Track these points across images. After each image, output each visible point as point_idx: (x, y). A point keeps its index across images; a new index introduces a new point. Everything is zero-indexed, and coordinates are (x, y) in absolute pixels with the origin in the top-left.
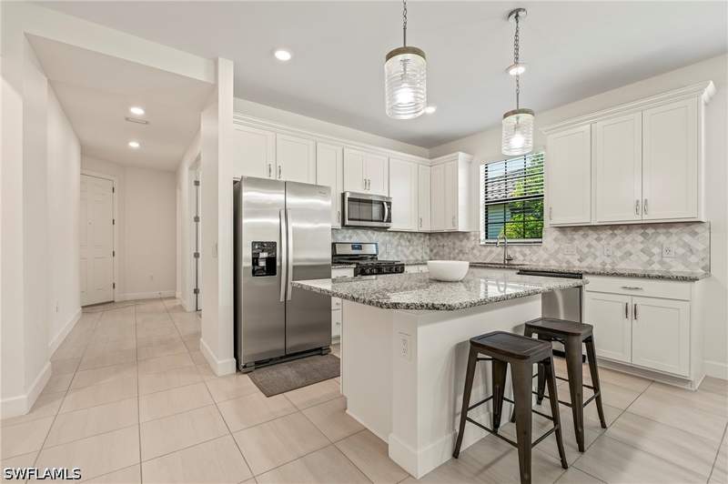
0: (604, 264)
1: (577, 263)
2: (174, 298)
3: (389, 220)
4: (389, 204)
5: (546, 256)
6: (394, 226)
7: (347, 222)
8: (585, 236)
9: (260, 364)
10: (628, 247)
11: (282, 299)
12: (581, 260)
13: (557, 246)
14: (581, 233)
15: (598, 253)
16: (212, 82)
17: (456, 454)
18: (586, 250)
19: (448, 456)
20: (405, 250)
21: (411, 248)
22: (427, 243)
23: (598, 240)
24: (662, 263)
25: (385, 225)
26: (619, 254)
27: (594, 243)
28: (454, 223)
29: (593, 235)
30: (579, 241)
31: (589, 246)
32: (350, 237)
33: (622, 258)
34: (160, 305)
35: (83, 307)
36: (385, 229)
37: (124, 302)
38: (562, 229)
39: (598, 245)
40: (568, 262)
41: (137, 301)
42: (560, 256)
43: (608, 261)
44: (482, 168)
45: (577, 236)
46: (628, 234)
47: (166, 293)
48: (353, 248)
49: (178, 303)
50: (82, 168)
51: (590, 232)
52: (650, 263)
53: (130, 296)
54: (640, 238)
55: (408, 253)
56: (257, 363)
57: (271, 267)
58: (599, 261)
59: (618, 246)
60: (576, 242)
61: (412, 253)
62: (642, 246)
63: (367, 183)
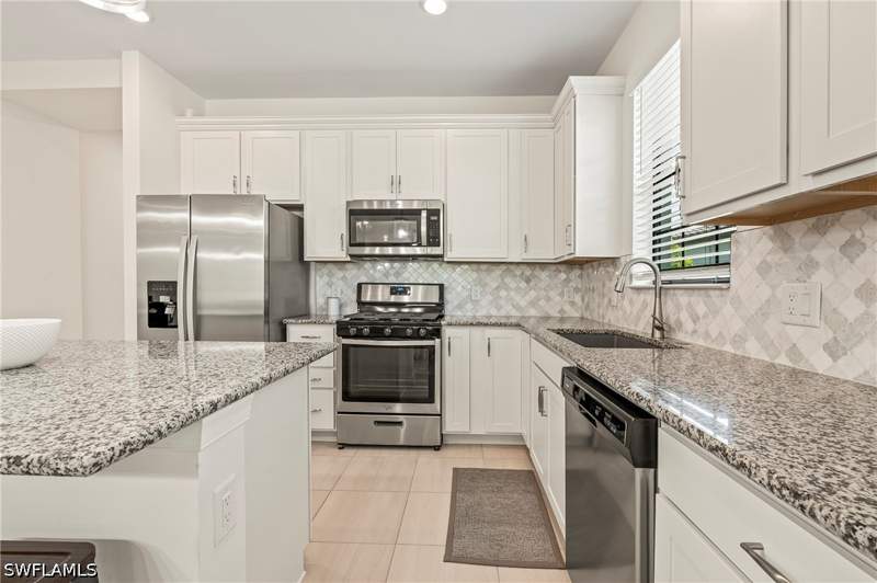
3: (435, 242)
4: (432, 212)
5: (737, 326)
6: (453, 253)
21: (533, 294)
28: (568, 239)
40: (793, 351)
48: (394, 291)
63: (396, 183)
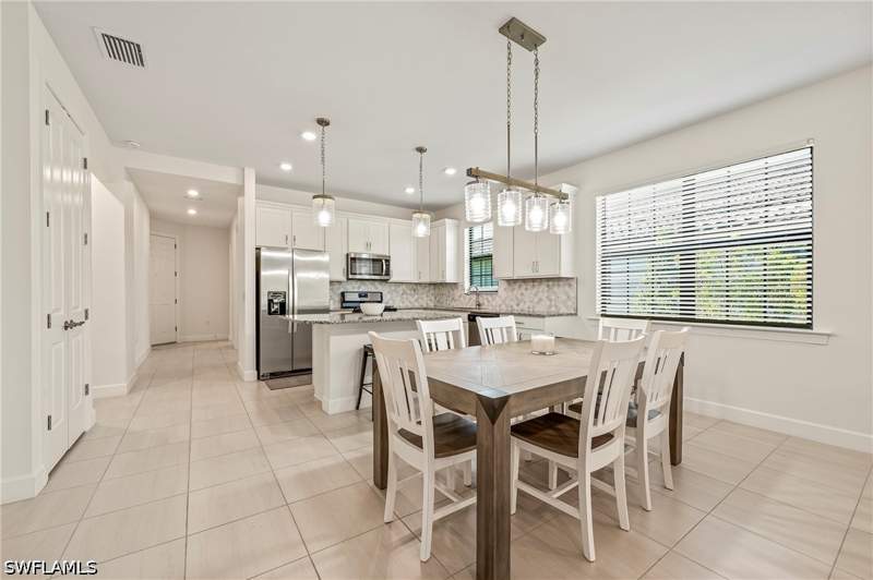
2: (227, 340)
3: (388, 274)
4: (387, 261)
5: (500, 302)
6: (394, 278)
7: (350, 276)
8: (520, 287)
9: (274, 375)
10: (540, 295)
11: (290, 331)
12: (518, 305)
14: (518, 284)
15: (527, 300)
16: (240, 183)
17: (357, 408)
18: (519, 297)
19: (352, 406)
20: (410, 297)
22: (432, 292)
23: (526, 289)
24: (556, 306)
25: (386, 278)
26: (536, 300)
27: (524, 292)
28: (444, 276)
29: (524, 286)
30: (518, 291)
31: (522, 294)
32: (359, 288)
33: (538, 303)
34: (215, 345)
35: (153, 346)
36: (386, 281)
37: (186, 343)
38: (511, 282)
39: (527, 293)
41: (195, 343)
43: (531, 305)
44: (467, 231)
45: (516, 286)
47: (219, 336)
48: (360, 296)
49: (229, 343)
50: (151, 229)
51: (522, 284)
52: (550, 306)
53: (190, 338)
55: (413, 300)
56: (271, 374)
57: (283, 309)
60: (515, 292)
61: (416, 300)
63: (368, 245)
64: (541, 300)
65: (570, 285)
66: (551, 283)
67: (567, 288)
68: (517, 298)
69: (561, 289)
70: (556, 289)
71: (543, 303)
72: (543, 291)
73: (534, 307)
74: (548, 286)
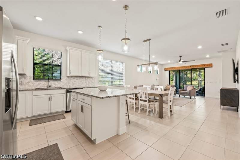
0: (78, 86)
1: (72, 86)
5: (63, 85)
8: (74, 79)
12: (73, 85)
13: (66, 81)
14: (73, 78)
15: (77, 83)
18: (74, 82)
23: (77, 80)
24: (88, 85)
26: (81, 83)
27: (76, 81)
28: (24, 70)
29: (76, 79)
30: (72, 80)
31: (75, 81)
40: (70, 86)
42: (68, 84)
43: (79, 85)
45: (72, 79)
46: (83, 78)
51: (75, 78)
52: (86, 85)
54: (85, 80)
58: (77, 85)
59: (81, 81)
62: (85, 81)
64: (83, 83)
65: (92, 79)
66: (86, 78)
67: (92, 80)
68: (73, 83)
69: (90, 80)
70: (88, 80)
71: (84, 84)
72: (84, 80)
73: (80, 85)
74: (86, 79)
